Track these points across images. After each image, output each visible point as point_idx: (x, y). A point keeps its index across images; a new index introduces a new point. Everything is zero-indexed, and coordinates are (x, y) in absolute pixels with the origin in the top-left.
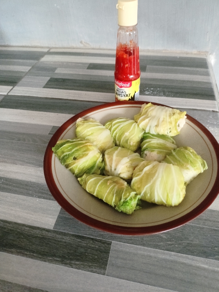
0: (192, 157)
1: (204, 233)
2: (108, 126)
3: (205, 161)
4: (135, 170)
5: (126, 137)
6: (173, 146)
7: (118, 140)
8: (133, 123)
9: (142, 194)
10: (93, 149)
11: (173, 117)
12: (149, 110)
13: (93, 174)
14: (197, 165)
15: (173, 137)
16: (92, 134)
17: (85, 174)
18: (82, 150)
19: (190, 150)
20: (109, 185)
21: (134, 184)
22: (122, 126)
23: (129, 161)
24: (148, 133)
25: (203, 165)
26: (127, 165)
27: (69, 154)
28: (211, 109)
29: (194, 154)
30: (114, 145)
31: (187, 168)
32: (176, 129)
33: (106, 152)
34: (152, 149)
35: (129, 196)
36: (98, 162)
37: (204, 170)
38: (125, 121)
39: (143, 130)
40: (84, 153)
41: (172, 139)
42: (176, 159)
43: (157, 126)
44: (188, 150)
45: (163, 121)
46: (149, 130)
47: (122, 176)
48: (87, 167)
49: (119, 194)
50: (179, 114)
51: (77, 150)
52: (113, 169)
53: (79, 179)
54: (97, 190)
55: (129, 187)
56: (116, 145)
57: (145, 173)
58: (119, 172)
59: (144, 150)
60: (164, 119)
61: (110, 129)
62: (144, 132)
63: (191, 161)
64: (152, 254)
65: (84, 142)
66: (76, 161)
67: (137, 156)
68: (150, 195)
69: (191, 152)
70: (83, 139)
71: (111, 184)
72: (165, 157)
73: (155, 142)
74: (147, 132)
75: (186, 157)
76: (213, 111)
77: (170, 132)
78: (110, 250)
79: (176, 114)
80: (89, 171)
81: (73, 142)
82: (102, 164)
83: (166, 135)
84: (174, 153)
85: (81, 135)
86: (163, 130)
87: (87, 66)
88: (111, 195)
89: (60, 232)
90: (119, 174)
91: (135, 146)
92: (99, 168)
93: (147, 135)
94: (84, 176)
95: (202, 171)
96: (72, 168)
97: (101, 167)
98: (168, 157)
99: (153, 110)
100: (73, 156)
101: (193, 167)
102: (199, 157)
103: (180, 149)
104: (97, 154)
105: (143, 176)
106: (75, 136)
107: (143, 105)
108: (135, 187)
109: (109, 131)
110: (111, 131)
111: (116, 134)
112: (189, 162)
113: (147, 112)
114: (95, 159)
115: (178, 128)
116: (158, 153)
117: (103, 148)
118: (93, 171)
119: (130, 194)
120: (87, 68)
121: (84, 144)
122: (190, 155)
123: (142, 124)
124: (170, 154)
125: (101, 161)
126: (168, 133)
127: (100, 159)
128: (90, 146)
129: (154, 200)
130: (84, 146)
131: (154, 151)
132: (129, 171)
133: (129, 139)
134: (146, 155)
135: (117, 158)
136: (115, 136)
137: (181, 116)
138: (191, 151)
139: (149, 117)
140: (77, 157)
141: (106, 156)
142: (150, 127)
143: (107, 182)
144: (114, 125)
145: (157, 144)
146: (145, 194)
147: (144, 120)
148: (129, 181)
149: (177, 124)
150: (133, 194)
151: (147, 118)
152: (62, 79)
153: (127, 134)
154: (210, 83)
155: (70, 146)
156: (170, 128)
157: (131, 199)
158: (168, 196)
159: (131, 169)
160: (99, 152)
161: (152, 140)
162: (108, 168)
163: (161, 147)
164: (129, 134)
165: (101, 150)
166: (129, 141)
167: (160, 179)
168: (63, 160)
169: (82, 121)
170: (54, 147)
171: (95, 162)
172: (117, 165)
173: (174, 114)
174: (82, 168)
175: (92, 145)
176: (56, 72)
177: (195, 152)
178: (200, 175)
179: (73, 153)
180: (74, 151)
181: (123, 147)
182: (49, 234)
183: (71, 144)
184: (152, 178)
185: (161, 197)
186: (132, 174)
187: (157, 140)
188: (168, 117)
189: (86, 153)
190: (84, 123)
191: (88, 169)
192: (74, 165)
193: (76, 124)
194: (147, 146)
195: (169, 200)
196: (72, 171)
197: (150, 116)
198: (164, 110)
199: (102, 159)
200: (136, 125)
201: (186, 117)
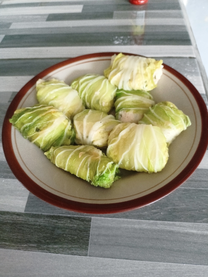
0: (172, 113)
1: (191, 195)
2: (74, 86)
3: (187, 117)
4: (109, 136)
5: (96, 97)
6: (151, 102)
7: (88, 101)
8: (103, 79)
9: (120, 162)
10: (59, 116)
11: (148, 68)
12: (120, 62)
13: (61, 146)
14: (179, 122)
15: (150, 92)
16: (56, 97)
17: (52, 147)
18: (46, 119)
19: (170, 105)
20: (81, 157)
21: (110, 151)
22: (90, 84)
23: (102, 126)
24: (122, 90)
25: (186, 121)
26: (101, 131)
27: (30, 125)
28: (188, 56)
29: (174, 109)
30: (84, 108)
31: (169, 127)
32: (153, 82)
33: (75, 118)
34: (127, 108)
35: (105, 168)
36: (66, 131)
37: (187, 126)
38: (94, 78)
39: (116, 86)
40: (48, 122)
41: (148, 94)
42: (155, 117)
43: (130, 80)
44: (168, 105)
45: (137, 74)
46: (123, 86)
47: (96, 143)
48: (54, 138)
49: (93, 167)
50: (155, 63)
51: (39, 120)
52: (85, 137)
53: (46, 154)
54: (68, 164)
55: (105, 156)
56: (87, 108)
57: (121, 138)
58: (92, 140)
59: (119, 110)
60: (138, 71)
61: (77, 90)
62: (116, 89)
63: (172, 119)
64: (136, 226)
65: (47, 108)
66: (40, 133)
67: (111, 118)
68: (130, 163)
69: (172, 108)
70: (46, 104)
71: (83, 156)
72: (143, 116)
73: (129, 99)
74: (120, 88)
75: (166, 114)
76: (190, 58)
77: (146, 86)
78: (90, 228)
79: (151, 64)
80: (56, 143)
81: (34, 110)
82: (72, 133)
83: (142, 90)
84: (152, 111)
85: (43, 100)
86: (138, 85)
87: (46, 17)
88: (84, 169)
89: (32, 214)
90: (93, 142)
91: (108, 106)
92: (69, 137)
93: (121, 92)
94: (51, 150)
95: (185, 128)
96: (36, 142)
97: (71, 136)
98: (145, 115)
99: (124, 61)
100: (36, 127)
101: (175, 125)
102: (181, 112)
103: (159, 105)
104: (65, 121)
105: (119, 142)
106: (37, 102)
107: (113, 57)
108: (112, 155)
109: (76, 92)
110: (78, 92)
111: (85, 94)
112: (170, 120)
113: (117, 64)
114: (63, 128)
115: (154, 80)
116: (134, 113)
117: (71, 113)
118: (62, 142)
119: (106, 166)
120: (46, 20)
121: (46, 111)
122: (170, 111)
123: (114, 79)
124: (147, 112)
125: (70, 128)
126: (143, 88)
127: (69, 127)
128: (54, 112)
129: (134, 168)
130: (48, 114)
131: (129, 110)
132: (103, 138)
133: (101, 99)
134: (121, 115)
135: (88, 123)
136: (84, 97)
137: (158, 66)
138: (172, 106)
139: (120, 71)
140: (40, 127)
141: (76, 123)
142: (123, 82)
143: (78, 155)
144: (82, 84)
145: (133, 102)
146: (124, 162)
147: (115, 74)
148: (104, 149)
149: (154, 76)
150: (109, 164)
151: (119, 72)
152: (19, 35)
153: (97, 93)
154: (184, 26)
155: (30, 115)
156: (146, 82)
157: (108, 172)
158: (149, 162)
159: (105, 135)
160: (67, 119)
161: (127, 98)
162: (79, 135)
163: (137, 105)
164: (99, 93)
165: (70, 115)
166: (100, 102)
167: (139, 144)
168: (24, 133)
169: (43, 83)
170: (11, 118)
171: (63, 131)
172: (88, 132)
173: (149, 64)
174: (49, 139)
175: (57, 112)
176: (12, 27)
177: (175, 107)
178: (183, 133)
179: (35, 123)
180: (36, 121)
181: (95, 109)
182: (21, 218)
183: (31, 112)
184: (131, 143)
185: (142, 164)
186: (107, 141)
187: (132, 97)
188: (142, 69)
189: (51, 121)
190: (45, 85)
191: (56, 141)
192: (38, 138)
193: (37, 88)
194: (121, 105)
195: (150, 166)
196: (37, 145)
197: (122, 69)
198: (138, 61)
199: (71, 126)
200: (107, 81)
201: (163, 66)
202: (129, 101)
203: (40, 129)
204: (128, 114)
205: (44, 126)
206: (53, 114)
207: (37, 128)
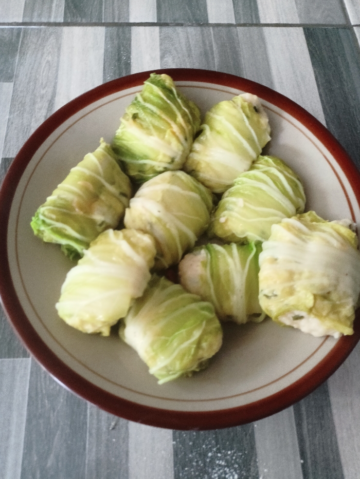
5: (235, 203)
7: (231, 192)
10: (169, 143)
24: (259, 250)
26: (145, 215)
27: (139, 102)
34: (210, 263)
36: (148, 162)
37: (157, 376)
43: (275, 261)
46: (265, 249)
47: (128, 213)
62: (261, 239)
74: (264, 245)
82: (151, 174)
84: (193, 306)
86: (264, 277)
93: (254, 248)
94: (104, 145)
95: (152, 372)
96: (120, 121)
100: (138, 111)
109: (245, 167)
111: (241, 183)
112: (163, 338)
114: (152, 155)
116: (201, 277)
118: (128, 160)
126: (262, 290)
128: (174, 132)
131: (205, 267)
133: (232, 212)
140: (140, 119)
142: (272, 248)
144: (265, 172)
147: (291, 228)
149: (298, 314)
153: (241, 202)
155: (157, 96)
164: (242, 206)
166: (225, 213)
180: (147, 107)
183: (165, 98)
189: (153, 131)
202: (227, 265)
203: (137, 119)
204: (198, 266)
205: (143, 123)
206: (168, 131)
207: (137, 114)
